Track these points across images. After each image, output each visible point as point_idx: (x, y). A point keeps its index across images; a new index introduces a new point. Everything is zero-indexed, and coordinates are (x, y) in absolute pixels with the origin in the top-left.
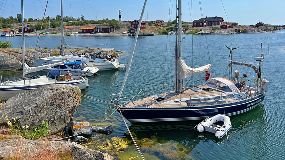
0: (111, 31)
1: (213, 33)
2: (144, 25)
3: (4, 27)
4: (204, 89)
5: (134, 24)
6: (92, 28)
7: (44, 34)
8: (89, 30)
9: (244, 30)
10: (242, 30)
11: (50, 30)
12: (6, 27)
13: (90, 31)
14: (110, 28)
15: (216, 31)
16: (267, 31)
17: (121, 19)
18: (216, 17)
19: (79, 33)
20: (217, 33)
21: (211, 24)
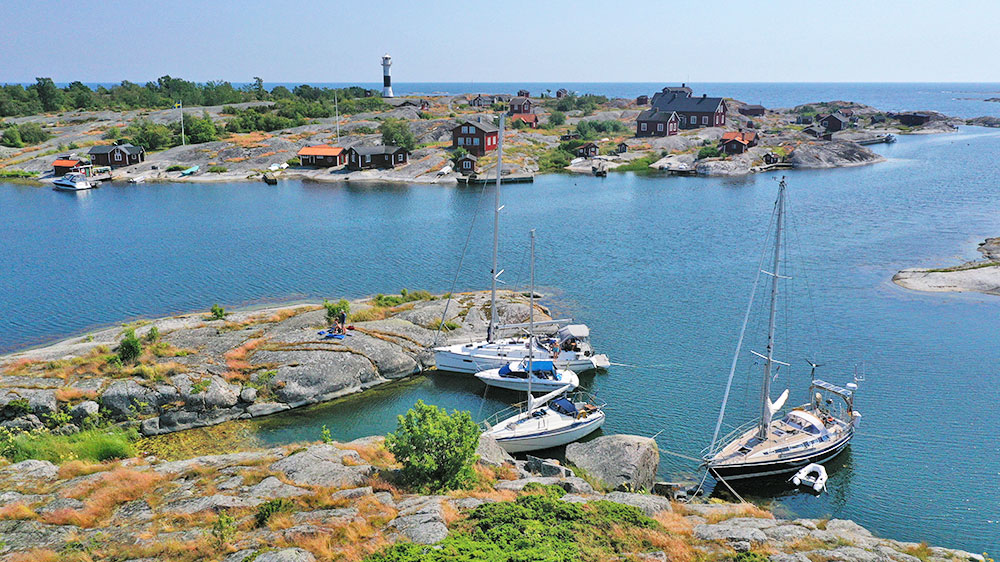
0: (397, 162)
1: (702, 171)
2: (494, 138)
3: (26, 138)
4: (788, 432)
5: (465, 136)
6: (336, 152)
7: (184, 175)
8: (324, 156)
9: (791, 156)
10: (783, 155)
11: (193, 155)
12: (31, 141)
13: (330, 161)
14: (396, 155)
15: (712, 164)
16: (851, 160)
17: (390, 89)
18: (705, 95)
19: (293, 165)
20: (717, 171)
21: (689, 120)
